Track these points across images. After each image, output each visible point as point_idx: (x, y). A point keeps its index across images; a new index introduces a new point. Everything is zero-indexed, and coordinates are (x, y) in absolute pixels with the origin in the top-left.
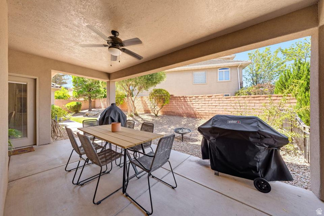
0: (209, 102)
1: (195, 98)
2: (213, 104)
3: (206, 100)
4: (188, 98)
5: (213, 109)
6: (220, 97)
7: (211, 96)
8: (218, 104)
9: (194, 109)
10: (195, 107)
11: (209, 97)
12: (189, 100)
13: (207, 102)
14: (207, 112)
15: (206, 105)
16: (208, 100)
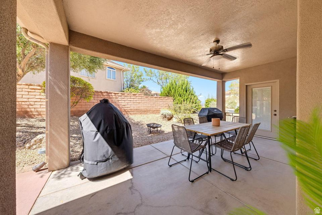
0: (135, 100)
1: (121, 95)
2: (137, 102)
3: (132, 97)
4: (113, 94)
5: (137, 106)
6: (142, 96)
7: (136, 95)
8: (140, 102)
9: (121, 106)
10: (121, 104)
11: (134, 95)
12: (114, 97)
13: (132, 100)
14: (132, 108)
15: (131, 102)
16: (133, 97)
